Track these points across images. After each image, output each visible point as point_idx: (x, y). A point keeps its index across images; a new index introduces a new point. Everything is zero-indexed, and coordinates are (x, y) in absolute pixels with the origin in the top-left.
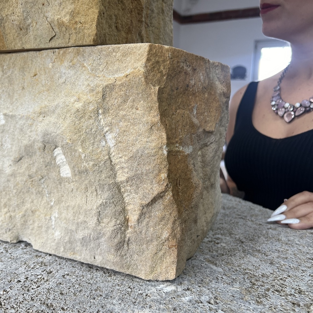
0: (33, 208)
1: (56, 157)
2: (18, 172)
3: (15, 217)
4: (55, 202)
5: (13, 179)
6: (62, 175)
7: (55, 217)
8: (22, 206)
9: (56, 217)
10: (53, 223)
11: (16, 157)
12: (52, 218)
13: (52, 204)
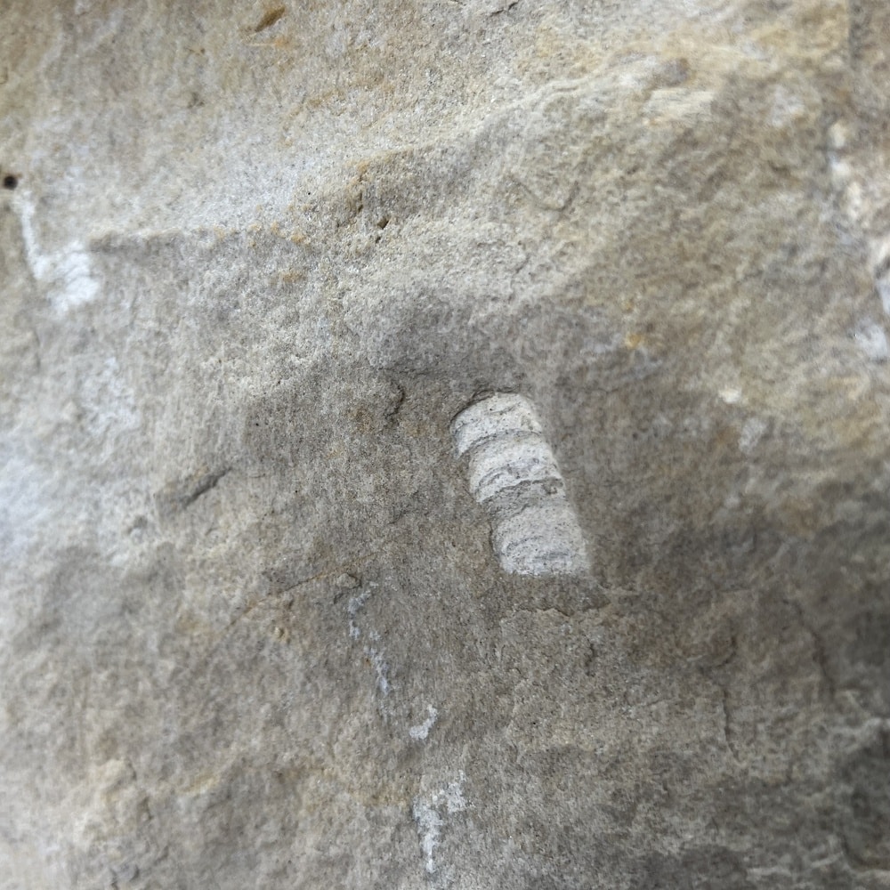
0: (287, 756)
1: (467, 456)
2: (190, 557)
3: (168, 803)
4: (440, 721)
5: (157, 601)
6: (508, 564)
7: (442, 811)
8: (214, 745)
9: (452, 809)
10: (429, 843)
11: (185, 474)
12: (417, 814)
13: (420, 732)
